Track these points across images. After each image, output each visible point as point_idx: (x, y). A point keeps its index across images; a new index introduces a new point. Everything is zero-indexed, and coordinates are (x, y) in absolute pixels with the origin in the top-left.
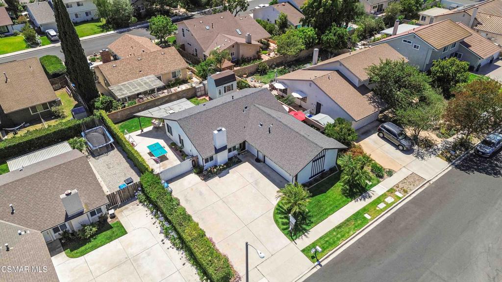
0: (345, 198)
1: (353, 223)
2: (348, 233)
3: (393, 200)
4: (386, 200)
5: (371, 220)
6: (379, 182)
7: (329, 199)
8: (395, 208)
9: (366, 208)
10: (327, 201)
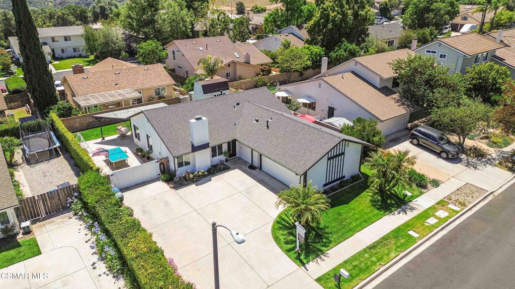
0: (376, 211)
1: (393, 242)
2: (388, 255)
3: (447, 214)
4: (437, 214)
5: (419, 238)
6: (422, 193)
7: (353, 212)
8: (452, 224)
9: (410, 224)
10: (351, 214)
